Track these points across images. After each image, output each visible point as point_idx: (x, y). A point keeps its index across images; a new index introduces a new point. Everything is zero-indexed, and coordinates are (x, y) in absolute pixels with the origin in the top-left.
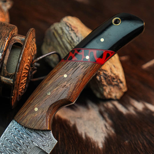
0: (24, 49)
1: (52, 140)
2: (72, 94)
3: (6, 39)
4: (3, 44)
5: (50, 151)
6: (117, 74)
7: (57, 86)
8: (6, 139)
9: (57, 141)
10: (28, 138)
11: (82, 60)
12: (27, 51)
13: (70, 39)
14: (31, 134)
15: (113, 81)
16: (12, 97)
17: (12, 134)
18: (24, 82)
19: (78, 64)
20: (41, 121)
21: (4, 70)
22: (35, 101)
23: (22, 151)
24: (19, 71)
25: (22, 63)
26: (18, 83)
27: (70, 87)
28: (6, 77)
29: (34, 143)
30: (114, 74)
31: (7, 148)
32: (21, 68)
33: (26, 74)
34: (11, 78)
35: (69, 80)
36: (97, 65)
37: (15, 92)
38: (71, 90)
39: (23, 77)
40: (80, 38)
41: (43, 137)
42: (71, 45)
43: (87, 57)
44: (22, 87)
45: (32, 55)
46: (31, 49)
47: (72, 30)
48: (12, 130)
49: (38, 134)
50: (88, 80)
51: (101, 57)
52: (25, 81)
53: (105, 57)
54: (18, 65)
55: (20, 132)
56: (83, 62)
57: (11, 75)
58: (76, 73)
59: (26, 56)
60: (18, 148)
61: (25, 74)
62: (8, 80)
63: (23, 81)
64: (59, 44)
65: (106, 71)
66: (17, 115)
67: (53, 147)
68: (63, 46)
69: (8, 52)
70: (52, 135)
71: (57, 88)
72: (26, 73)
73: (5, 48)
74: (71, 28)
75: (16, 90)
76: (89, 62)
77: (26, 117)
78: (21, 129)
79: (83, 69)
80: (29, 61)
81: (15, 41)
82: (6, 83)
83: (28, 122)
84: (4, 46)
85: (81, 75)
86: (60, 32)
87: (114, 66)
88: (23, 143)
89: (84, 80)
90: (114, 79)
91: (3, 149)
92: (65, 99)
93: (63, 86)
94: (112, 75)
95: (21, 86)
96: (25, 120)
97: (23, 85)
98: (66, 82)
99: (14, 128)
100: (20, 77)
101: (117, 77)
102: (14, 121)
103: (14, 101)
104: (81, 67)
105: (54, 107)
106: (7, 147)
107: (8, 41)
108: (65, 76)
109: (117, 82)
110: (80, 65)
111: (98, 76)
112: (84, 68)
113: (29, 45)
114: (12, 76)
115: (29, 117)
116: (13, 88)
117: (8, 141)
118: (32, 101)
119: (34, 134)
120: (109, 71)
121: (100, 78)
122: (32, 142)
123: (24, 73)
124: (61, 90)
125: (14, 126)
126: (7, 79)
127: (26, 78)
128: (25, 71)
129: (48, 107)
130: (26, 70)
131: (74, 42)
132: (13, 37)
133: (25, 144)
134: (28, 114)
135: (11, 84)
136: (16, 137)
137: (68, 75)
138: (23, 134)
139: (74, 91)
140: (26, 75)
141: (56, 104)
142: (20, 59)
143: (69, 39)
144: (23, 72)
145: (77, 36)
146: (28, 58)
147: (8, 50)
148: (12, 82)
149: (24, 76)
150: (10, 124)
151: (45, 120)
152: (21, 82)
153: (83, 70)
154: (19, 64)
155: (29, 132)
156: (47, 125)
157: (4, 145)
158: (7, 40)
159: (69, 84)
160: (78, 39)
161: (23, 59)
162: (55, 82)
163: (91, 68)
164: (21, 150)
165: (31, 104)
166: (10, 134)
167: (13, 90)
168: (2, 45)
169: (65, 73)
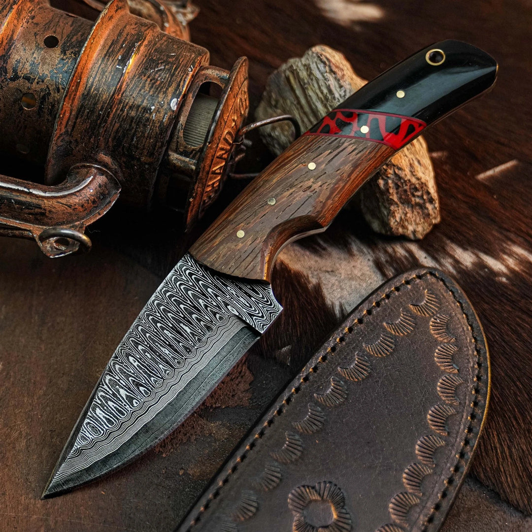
0: (228, 93)
1: (271, 305)
2: (323, 207)
3: (190, 70)
4: (181, 80)
5: (266, 328)
6: (423, 180)
7: (291, 186)
8: (168, 294)
9: (281, 308)
10: (216, 296)
11: (352, 134)
12: (233, 100)
13: (325, 91)
14: (224, 288)
15: (414, 196)
16: (191, 200)
17: (181, 285)
18: (218, 171)
19: (343, 143)
20: (249, 259)
21: (178, 138)
22: (240, 217)
23: (202, 323)
24: (213, 141)
25: (221, 123)
26: (207, 168)
27: (321, 191)
28: (181, 154)
29: (229, 307)
30: (418, 179)
31: (169, 314)
32: (217, 136)
33: (224, 154)
34: (193, 158)
35: (318, 175)
36: (384, 147)
37: (198, 188)
38: (322, 198)
39: (217, 157)
40: (348, 91)
41: (250, 296)
42: (325, 106)
43: (365, 130)
44: (214, 184)
45: (241, 113)
46: (241, 99)
47: (332, 71)
48: (184, 278)
49: (240, 289)
50: (363, 179)
51: (396, 130)
52: (220, 168)
53: (403, 132)
54: (213, 127)
55: (200, 282)
56: (354, 140)
57: (194, 150)
58: (337, 162)
59: (230, 110)
60: (194, 316)
61: (224, 152)
62: (184, 161)
63: (217, 167)
64: (299, 103)
65: (400, 169)
66: (196, 245)
67: (273, 319)
68: (307, 109)
69: (191, 100)
70: (272, 293)
71: (291, 191)
72: (227, 151)
73: (184, 89)
74: (330, 67)
75: (200, 185)
76: (367, 139)
77: (215, 250)
78: (203, 276)
79: (354, 153)
80: (234, 124)
81: (206, 79)
82: (180, 167)
83: (221, 260)
84: (184, 83)
85: (348, 168)
86: (303, 74)
87: (419, 162)
88: (206, 307)
89: (353, 177)
90: (416, 189)
91: (161, 316)
92: (307, 217)
93: (304, 187)
94: (414, 180)
95: (211, 179)
96: (214, 256)
97: (215, 178)
98: (312, 180)
99: (188, 272)
100: (213, 156)
101: (423, 185)
102: (188, 257)
103: (192, 210)
104: (350, 149)
105: (280, 233)
106: (169, 312)
107: (192, 76)
108: (312, 166)
109: (421, 197)
110: (346, 144)
111: (383, 179)
112: (357, 151)
113: (237, 87)
114: (194, 152)
115: (223, 250)
116: (197, 179)
117: (172, 299)
118: (232, 216)
119: (231, 290)
120: (407, 171)
121: (386, 184)
122: (226, 305)
123: (222, 149)
124: (301, 196)
125: (187, 269)
126: (183, 158)
127: (224, 164)
128: (224, 145)
129: (269, 230)
130: (226, 144)
131: (334, 98)
132: (203, 70)
133: (209, 309)
134: (221, 243)
135: (192, 170)
136: (189, 292)
137: (318, 165)
138: (206, 287)
139: (330, 202)
140: (224, 156)
141: (287, 226)
142: (219, 113)
143: (322, 93)
144: (220, 146)
145: (341, 87)
146: (233, 118)
147: (191, 95)
148: (194, 167)
149: (220, 157)
150: (179, 264)
151: (259, 259)
152: (214, 169)
153: (353, 157)
154: (214, 124)
155: (220, 285)
156: (262, 270)
157: (162, 308)
158: (191, 73)
159: (320, 183)
160: (342, 93)
161: (223, 116)
162: (287, 179)
163: (370, 153)
164: (199, 320)
165: (230, 222)
166: (178, 284)
167: (196, 182)
168: (180, 82)
169: (312, 160)
